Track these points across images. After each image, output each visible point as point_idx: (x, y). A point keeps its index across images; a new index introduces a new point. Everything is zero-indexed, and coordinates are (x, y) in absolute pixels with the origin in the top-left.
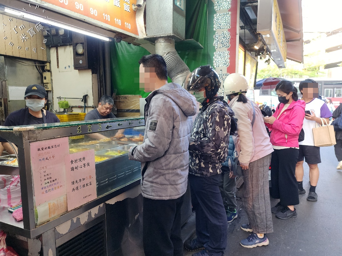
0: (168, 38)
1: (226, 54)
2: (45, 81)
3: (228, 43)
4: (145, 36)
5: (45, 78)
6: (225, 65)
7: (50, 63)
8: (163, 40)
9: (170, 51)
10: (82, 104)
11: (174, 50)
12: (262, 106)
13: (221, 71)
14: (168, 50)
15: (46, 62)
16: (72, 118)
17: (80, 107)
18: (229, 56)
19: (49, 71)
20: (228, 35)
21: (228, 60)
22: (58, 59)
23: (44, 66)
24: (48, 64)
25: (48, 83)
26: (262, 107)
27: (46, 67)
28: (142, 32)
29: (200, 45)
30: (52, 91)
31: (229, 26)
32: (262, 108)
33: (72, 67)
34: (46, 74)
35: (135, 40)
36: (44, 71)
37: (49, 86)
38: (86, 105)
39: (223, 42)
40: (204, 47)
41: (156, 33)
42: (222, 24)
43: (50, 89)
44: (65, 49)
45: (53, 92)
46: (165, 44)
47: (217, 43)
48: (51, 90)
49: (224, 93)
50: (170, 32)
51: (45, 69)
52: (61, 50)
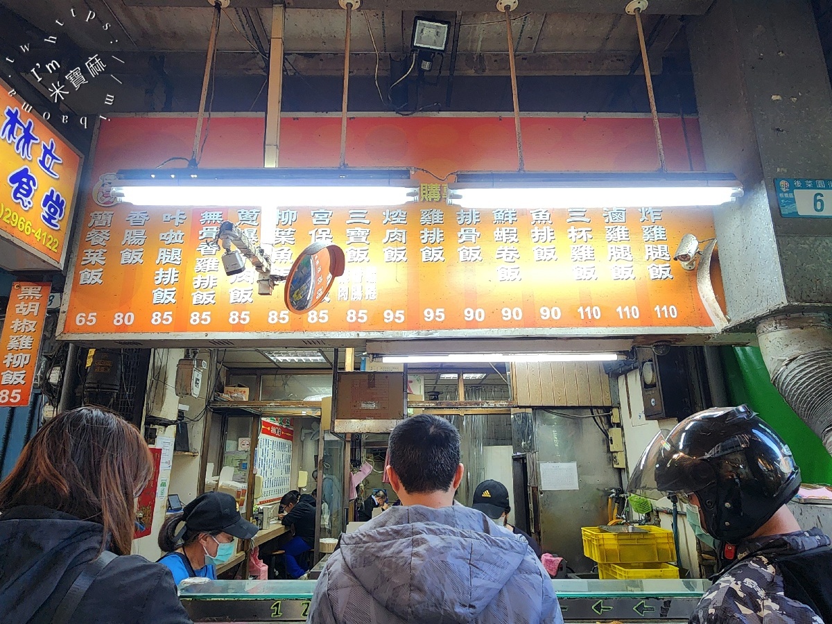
2: (612, 448)
4: (726, 324)
5: (612, 441)
7: (618, 407)
8: (770, 325)
9: (797, 353)
15: (611, 408)
16: (628, 542)
17: (668, 513)
19: (619, 425)
23: (610, 416)
24: (615, 411)
25: (617, 452)
27: (612, 418)
28: (718, 316)
30: (626, 469)
33: (643, 416)
34: (614, 433)
35: (709, 338)
36: (611, 425)
37: (620, 457)
38: (679, 509)
41: (748, 311)
43: (622, 465)
44: (633, 377)
48: (625, 467)
50: (779, 299)
51: (612, 421)
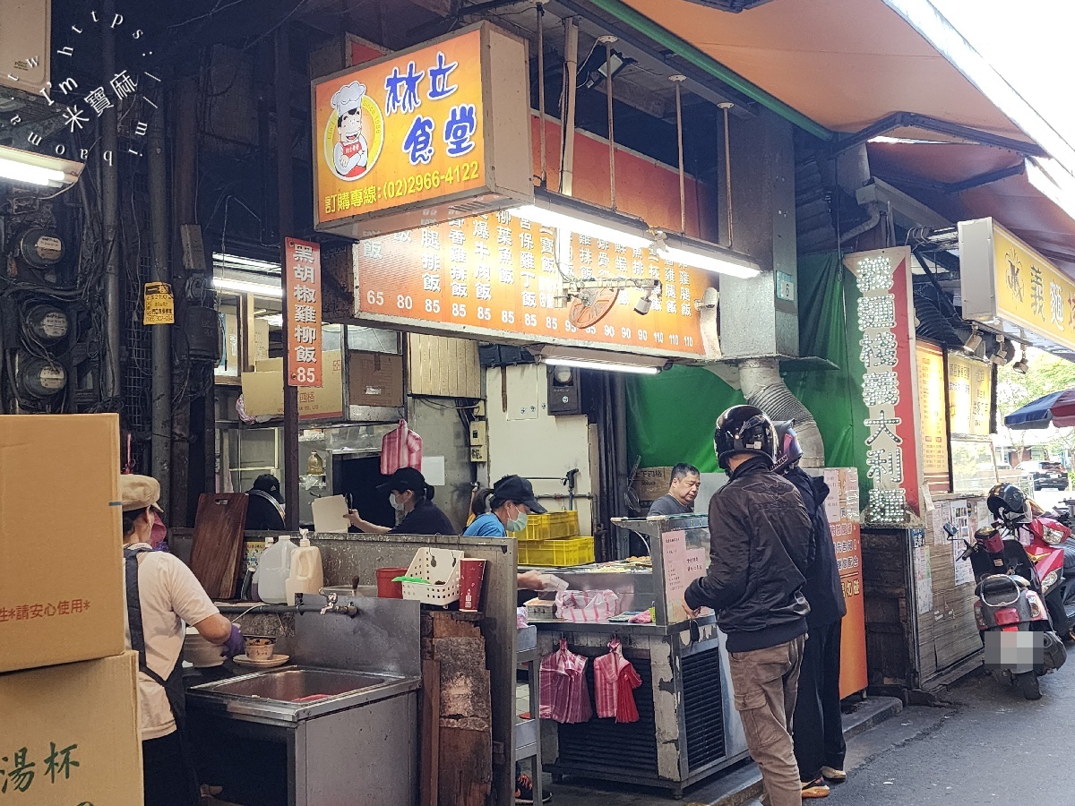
0: (765, 361)
1: (891, 379)
2: (474, 441)
3: (893, 356)
4: (719, 357)
5: (475, 435)
6: (890, 402)
7: (485, 401)
8: (756, 364)
9: (771, 383)
10: (565, 491)
11: (779, 380)
12: (998, 487)
13: (882, 414)
14: (768, 381)
15: (480, 400)
17: (558, 498)
18: (897, 383)
19: (483, 418)
20: (891, 340)
21: (897, 391)
22: (504, 391)
23: (473, 409)
24: (481, 404)
25: (480, 446)
26: (998, 489)
27: (476, 410)
28: (714, 350)
29: (832, 364)
30: (487, 464)
31: (891, 322)
32: (999, 492)
33: (544, 410)
34: (477, 426)
36: (472, 419)
37: (482, 451)
38: (574, 493)
39: (880, 353)
40: (841, 365)
41: (741, 351)
42: (877, 317)
43: (483, 458)
44: (523, 371)
45: (489, 466)
46: (761, 369)
47: (868, 355)
48: (486, 460)
49: (891, 459)
50: (770, 349)
51: (475, 414)
52: (513, 373)
